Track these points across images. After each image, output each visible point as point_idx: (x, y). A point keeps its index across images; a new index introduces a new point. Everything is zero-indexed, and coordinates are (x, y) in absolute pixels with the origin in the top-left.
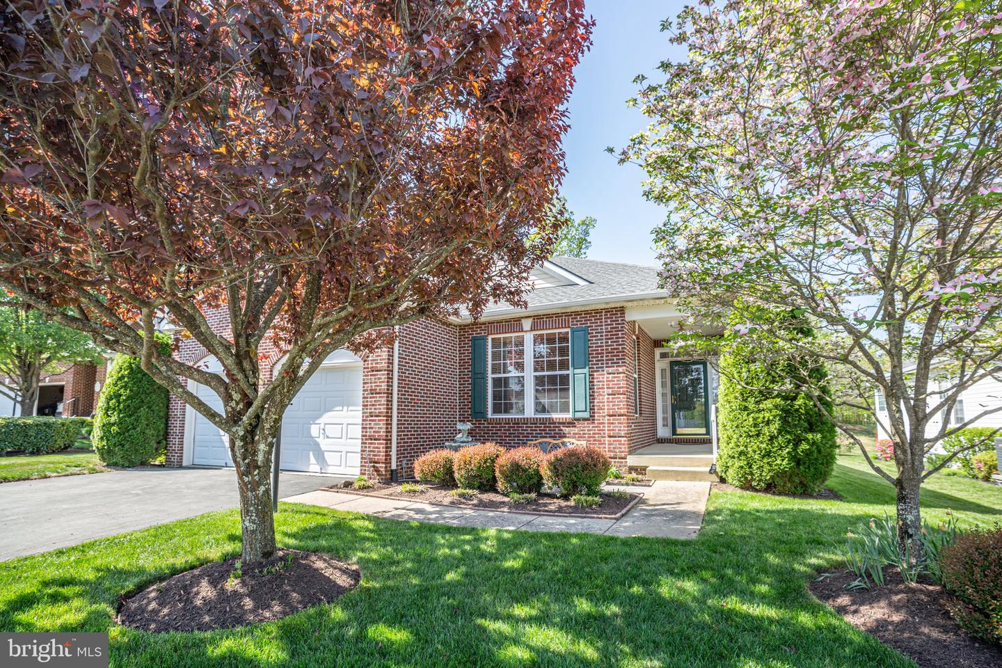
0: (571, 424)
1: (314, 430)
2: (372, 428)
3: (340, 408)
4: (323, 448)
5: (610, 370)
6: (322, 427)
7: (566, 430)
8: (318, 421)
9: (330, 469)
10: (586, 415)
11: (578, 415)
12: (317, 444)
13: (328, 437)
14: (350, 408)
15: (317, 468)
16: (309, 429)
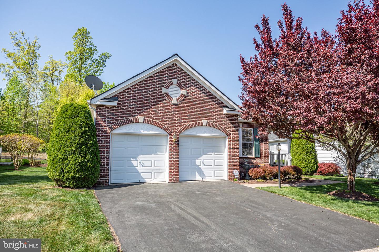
0: (254, 159)
1: (198, 162)
2: (234, 161)
3: (211, 153)
4: (203, 170)
5: (265, 142)
6: (202, 161)
7: (253, 161)
8: (199, 159)
9: (207, 178)
10: (259, 156)
11: (257, 156)
12: (200, 168)
13: (205, 165)
14: (215, 154)
15: (200, 178)
16: (195, 162)
